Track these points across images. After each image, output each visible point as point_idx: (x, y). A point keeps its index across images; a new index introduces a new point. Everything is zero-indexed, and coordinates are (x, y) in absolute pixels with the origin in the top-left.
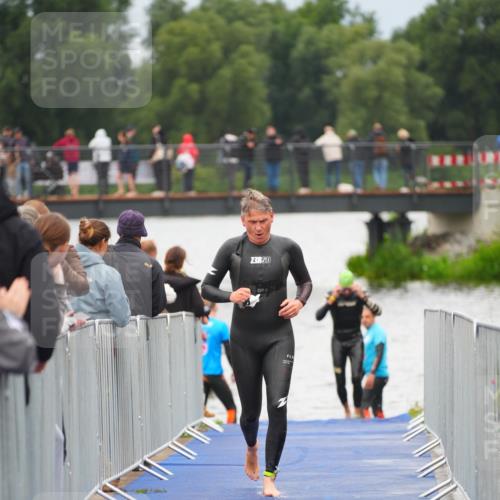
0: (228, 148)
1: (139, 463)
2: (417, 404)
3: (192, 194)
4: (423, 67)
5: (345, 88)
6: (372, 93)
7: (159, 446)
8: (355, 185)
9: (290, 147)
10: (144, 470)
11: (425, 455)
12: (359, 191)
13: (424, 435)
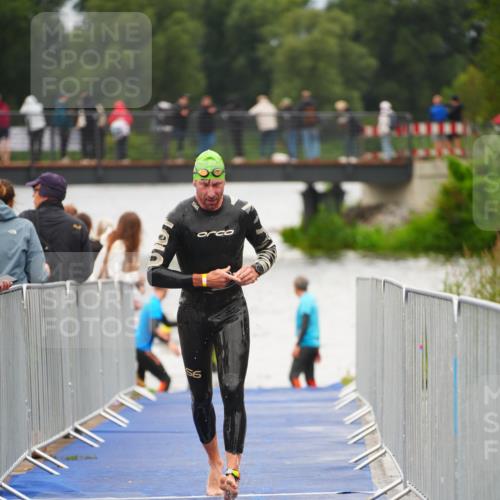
0: (161, 115)
1: (69, 430)
2: (348, 372)
3: (126, 162)
4: (357, 37)
5: (280, 58)
6: (307, 63)
7: (91, 413)
8: (290, 155)
9: (225, 115)
10: (75, 437)
11: (357, 423)
12: (294, 161)
13: (355, 404)
